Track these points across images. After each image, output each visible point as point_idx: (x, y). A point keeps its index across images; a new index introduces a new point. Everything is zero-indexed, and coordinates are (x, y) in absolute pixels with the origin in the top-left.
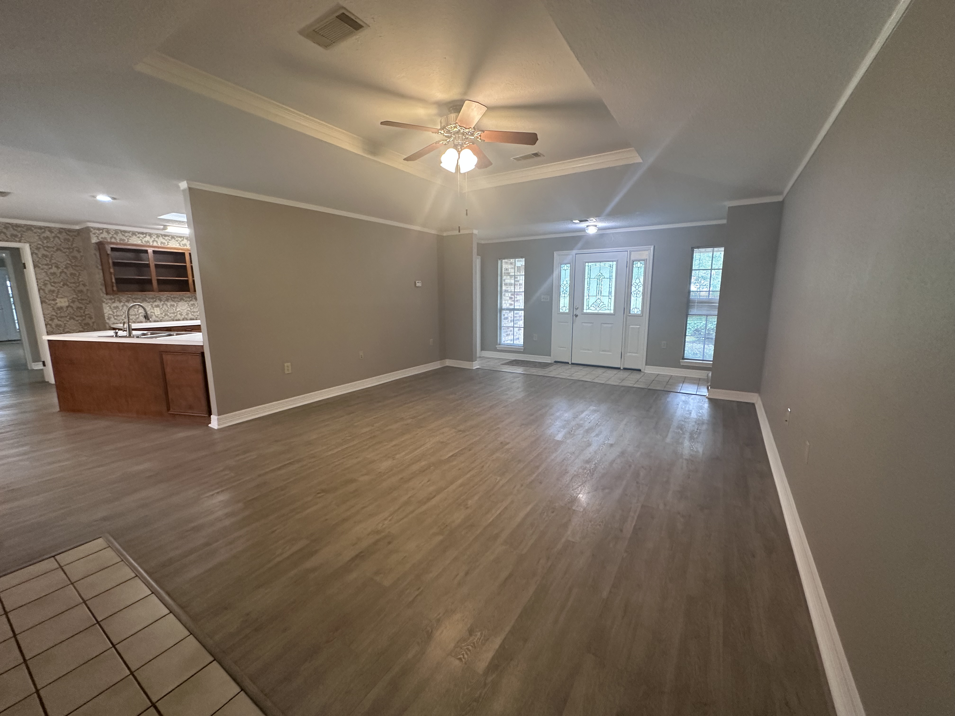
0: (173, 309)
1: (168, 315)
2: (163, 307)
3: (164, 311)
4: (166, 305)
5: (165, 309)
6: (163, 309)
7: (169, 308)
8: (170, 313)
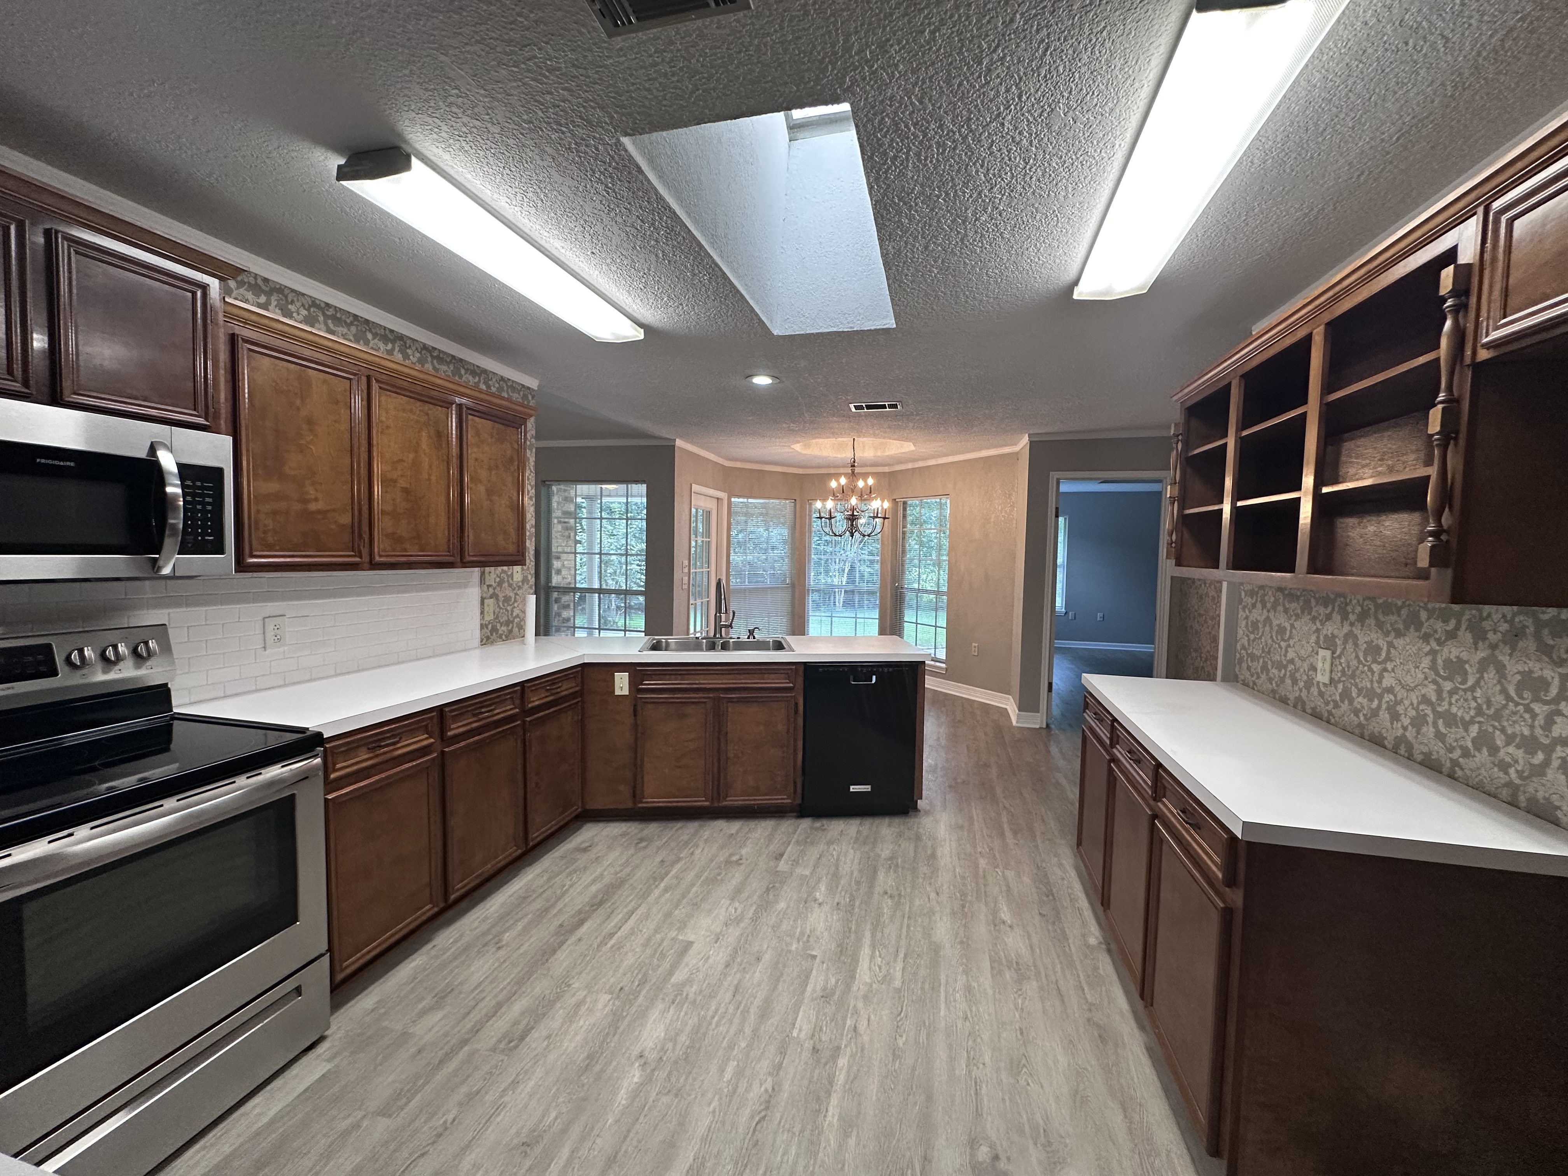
0: (1534, 716)
1: (1494, 750)
2: (1477, 683)
3: (1479, 711)
4: (1501, 669)
5: (1489, 703)
6: (1478, 693)
7: (1509, 698)
8: (1510, 740)
